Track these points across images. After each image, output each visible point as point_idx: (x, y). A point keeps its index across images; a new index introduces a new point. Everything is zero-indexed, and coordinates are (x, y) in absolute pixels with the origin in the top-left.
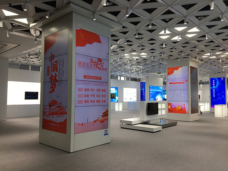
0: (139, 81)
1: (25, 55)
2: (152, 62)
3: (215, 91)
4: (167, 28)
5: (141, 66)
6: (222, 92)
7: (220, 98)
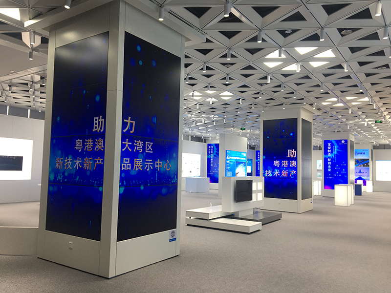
0: (205, 142)
1: (2, 84)
2: (237, 109)
3: (332, 161)
4: (283, 47)
5: (216, 116)
6: (343, 164)
7: (339, 174)
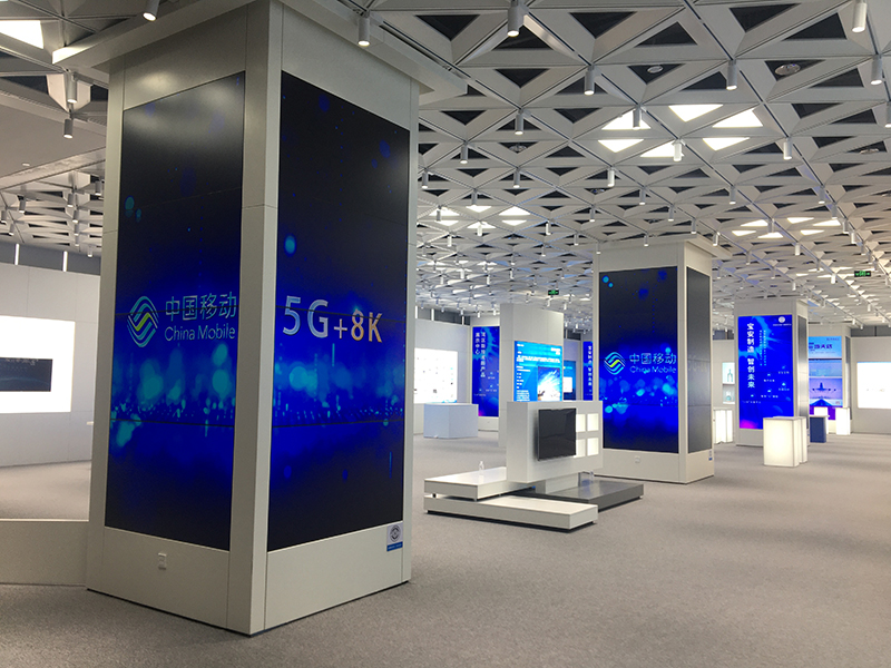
0: (467, 322)
1: (4, 194)
2: (540, 246)
3: (756, 364)
4: (643, 104)
5: (492, 264)
6: (781, 370)
7: (773, 393)
